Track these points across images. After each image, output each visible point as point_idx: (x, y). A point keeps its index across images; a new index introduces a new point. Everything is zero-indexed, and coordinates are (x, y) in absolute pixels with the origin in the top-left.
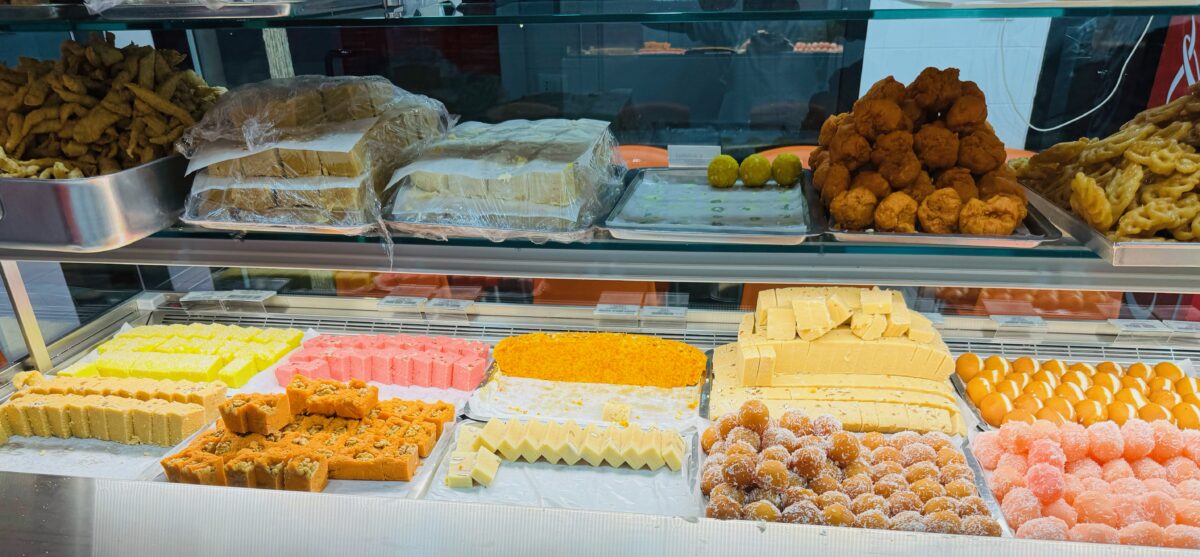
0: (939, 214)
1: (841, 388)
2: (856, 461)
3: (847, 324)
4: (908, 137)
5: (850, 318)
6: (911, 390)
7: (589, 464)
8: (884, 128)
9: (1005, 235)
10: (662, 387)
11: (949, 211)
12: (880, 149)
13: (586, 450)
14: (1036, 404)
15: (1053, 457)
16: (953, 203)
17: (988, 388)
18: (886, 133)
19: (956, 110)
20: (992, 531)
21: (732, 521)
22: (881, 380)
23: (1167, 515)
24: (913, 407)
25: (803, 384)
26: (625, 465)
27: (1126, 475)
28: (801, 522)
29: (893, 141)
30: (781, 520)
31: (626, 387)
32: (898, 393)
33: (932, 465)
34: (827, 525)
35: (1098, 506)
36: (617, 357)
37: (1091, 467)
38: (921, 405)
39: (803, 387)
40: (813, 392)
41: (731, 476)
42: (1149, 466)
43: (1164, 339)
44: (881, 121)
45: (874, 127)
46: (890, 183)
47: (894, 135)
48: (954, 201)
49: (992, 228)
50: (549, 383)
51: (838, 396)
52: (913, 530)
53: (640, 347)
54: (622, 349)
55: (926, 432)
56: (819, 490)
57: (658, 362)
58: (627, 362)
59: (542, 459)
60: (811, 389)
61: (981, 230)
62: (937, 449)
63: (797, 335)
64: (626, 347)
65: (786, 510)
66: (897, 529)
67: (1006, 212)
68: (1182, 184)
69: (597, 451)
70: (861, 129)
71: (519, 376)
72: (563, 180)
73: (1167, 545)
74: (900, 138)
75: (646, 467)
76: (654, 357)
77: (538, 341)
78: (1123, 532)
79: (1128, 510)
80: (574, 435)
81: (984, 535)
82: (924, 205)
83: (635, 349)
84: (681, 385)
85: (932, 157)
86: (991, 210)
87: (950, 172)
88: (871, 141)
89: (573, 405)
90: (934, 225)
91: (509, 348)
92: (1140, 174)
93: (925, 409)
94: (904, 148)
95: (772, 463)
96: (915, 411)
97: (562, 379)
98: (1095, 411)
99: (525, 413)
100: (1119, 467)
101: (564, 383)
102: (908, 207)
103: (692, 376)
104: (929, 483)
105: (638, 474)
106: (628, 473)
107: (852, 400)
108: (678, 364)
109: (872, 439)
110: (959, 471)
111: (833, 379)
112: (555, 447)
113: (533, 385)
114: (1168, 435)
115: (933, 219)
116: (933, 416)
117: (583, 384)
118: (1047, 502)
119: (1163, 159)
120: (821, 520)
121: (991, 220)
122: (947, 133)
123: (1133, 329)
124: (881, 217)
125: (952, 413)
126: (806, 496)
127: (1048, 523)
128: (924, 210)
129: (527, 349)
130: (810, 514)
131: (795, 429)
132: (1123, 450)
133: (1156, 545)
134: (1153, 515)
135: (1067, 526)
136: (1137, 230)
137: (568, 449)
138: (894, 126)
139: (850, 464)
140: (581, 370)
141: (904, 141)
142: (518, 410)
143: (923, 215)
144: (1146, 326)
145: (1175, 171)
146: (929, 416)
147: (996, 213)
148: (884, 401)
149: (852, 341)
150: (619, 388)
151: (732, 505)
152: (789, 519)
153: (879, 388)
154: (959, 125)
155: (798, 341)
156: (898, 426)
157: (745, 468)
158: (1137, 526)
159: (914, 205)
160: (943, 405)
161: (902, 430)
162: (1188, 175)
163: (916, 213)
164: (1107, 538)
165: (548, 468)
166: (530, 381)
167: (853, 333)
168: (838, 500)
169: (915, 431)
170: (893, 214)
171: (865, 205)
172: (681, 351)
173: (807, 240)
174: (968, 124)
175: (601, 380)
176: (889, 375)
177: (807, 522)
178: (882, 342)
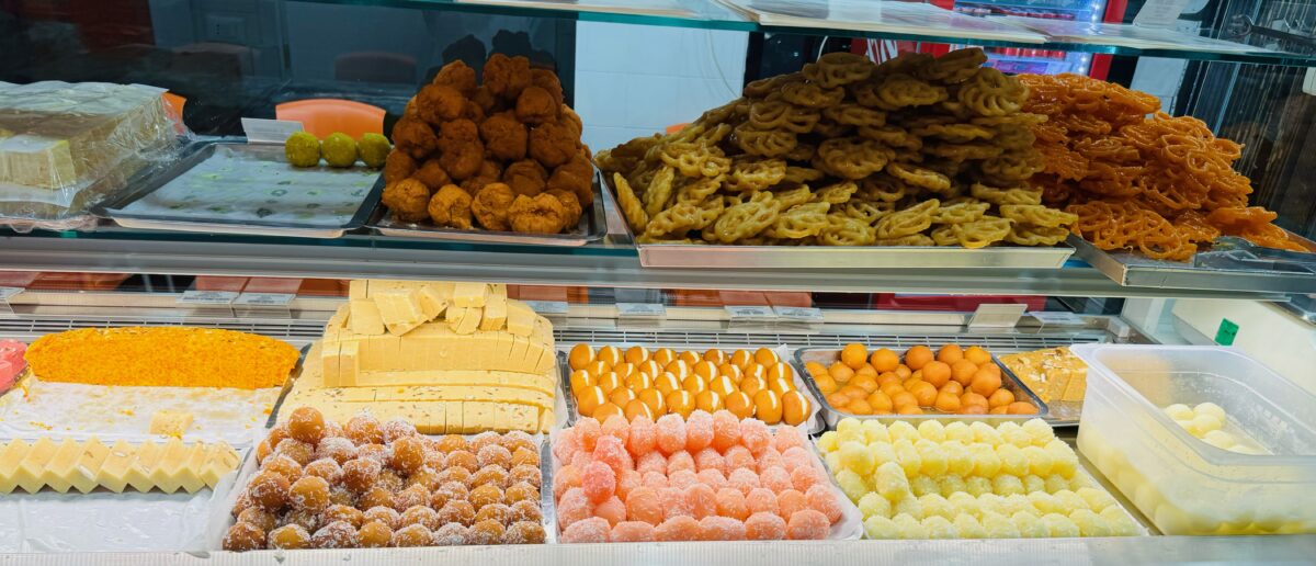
0: (490, 209)
1: (434, 386)
2: (420, 469)
3: (441, 317)
4: (471, 126)
5: (445, 311)
6: (507, 386)
7: (111, 491)
8: (446, 115)
9: (551, 234)
10: (242, 388)
11: (500, 207)
12: (444, 137)
13: (104, 475)
14: (628, 396)
15: (610, 454)
16: (503, 198)
17: (587, 381)
18: (450, 120)
19: (522, 100)
20: (535, 538)
21: (248, 553)
22: (480, 376)
23: (706, 507)
24: (501, 405)
25: (393, 382)
26: (155, 489)
27: (685, 466)
28: (327, 547)
29: (456, 129)
30: (308, 547)
31: (198, 390)
32: (492, 389)
33: (498, 469)
34: (359, 547)
35: (644, 503)
36: (185, 356)
37: (657, 460)
38: (510, 403)
39: (392, 386)
40: (401, 392)
41: (257, 499)
42: (709, 456)
43: (772, 324)
44: (443, 109)
45: (437, 114)
46: (449, 174)
47: (456, 124)
48: (505, 197)
49: (537, 226)
50: (99, 389)
51: (427, 396)
52: (451, 544)
53: (212, 344)
54: (190, 346)
55: (507, 432)
56: (362, 506)
57: (235, 361)
58: (199, 361)
59: (46, 488)
60: (398, 389)
61: (525, 227)
62: (512, 450)
63: (386, 330)
64: (194, 343)
65: (317, 534)
66: (436, 545)
67: (550, 210)
68: (707, 187)
69: (118, 474)
70: (423, 115)
71: (62, 381)
72: (51, 160)
73: (700, 538)
74: (462, 127)
75: (181, 490)
76: (230, 355)
77: (82, 339)
78: (661, 528)
79: (670, 505)
80: (92, 456)
81: (523, 543)
82: (477, 200)
83: (206, 345)
84: (267, 386)
85: (499, 147)
86: (536, 207)
87: (515, 164)
88: (436, 128)
89: (120, 415)
90: (487, 221)
91: (44, 349)
92: (670, 176)
93: (514, 406)
94: (467, 137)
95: (314, 479)
96: (502, 409)
97: (118, 382)
98: (682, 401)
99: (49, 428)
100: (679, 459)
101: (120, 387)
102: (459, 201)
103: (279, 375)
104: (489, 488)
105: (171, 499)
106: (158, 499)
107: (440, 399)
108: (260, 362)
109: (448, 442)
110: (524, 474)
111: (427, 377)
112: (61, 473)
113: (78, 393)
114: (726, 425)
115: (486, 215)
116: (521, 414)
117: (144, 388)
118: (597, 500)
119: (690, 162)
120: (353, 541)
121: (539, 218)
122: (512, 123)
123: (743, 315)
124: (434, 211)
125: (541, 410)
126: (344, 516)
127: (590, 524)
128: (476, 205)
129: (68, 348)
130: (338, 536)
131: (358, 438)
132: (684, 442)
133: (688, 540)
134: (692, 507)
135: (608, 526)
136: (660, 232)
137: (80, 475)
138: (454, 112)
139: (413, 473)
140: (141, 372)
141: (467, 129)
142: (42, 425)
143: (476, 210)
144: (755, 313)
145: (702, 176)
146: (516, 414)
147: (541, 211)
148: (474, 400)
149: (448, 335)
150: (189, 391)
151: (250, 533)
152: (317, 545)
153: (475, 385)
154: (528, 116)
155: (387, 336)
156: (483, 426)
157: (272, 488)
158: (675, 520)
159: (466, 198)
160: (534, 401)
161: (484, 430)
162: (713, 178)
163: (470, 207)
164: (641, 535)
165: (53, 499)
166: (75, 386)
167: (449, 328)
168: (380, 516)
169: (496, 431)
170: (443, 209)
171: (415, 197)
172: (262, 348)
173: (344, 234)
174: (536, 116)
175: (168, 382)
176: (489, 371)
177: (335, 547)
178: (479, 336)
